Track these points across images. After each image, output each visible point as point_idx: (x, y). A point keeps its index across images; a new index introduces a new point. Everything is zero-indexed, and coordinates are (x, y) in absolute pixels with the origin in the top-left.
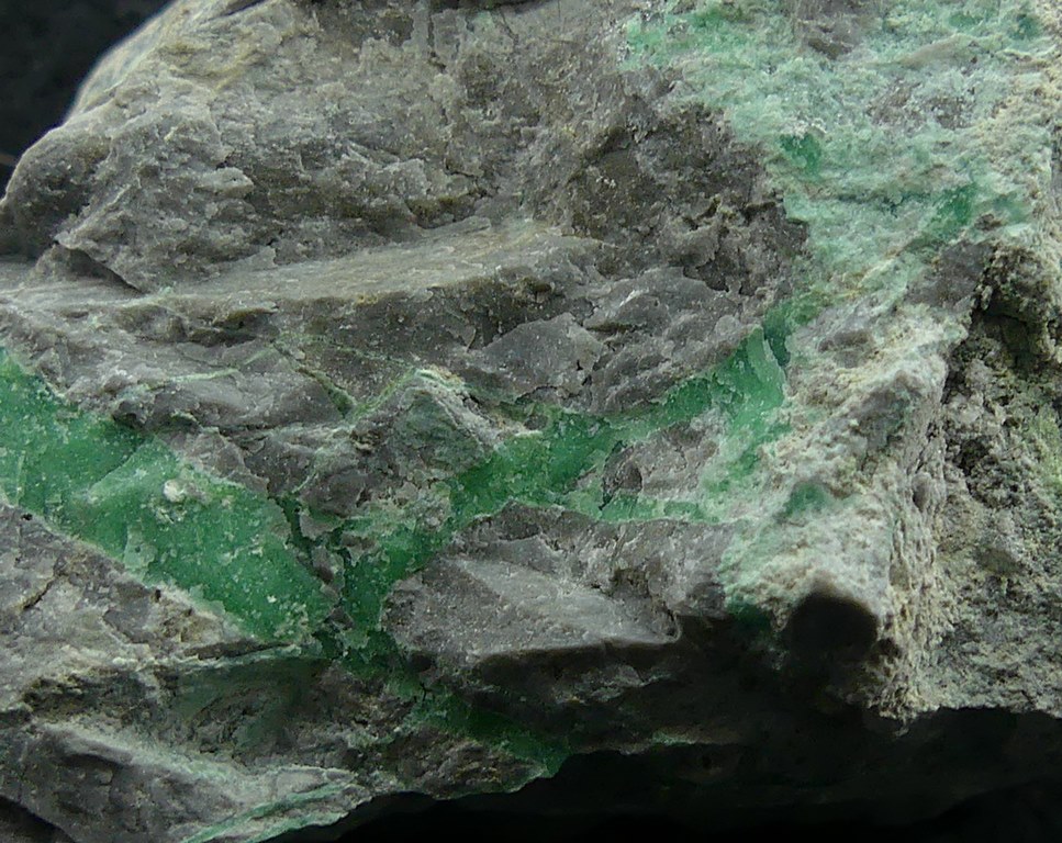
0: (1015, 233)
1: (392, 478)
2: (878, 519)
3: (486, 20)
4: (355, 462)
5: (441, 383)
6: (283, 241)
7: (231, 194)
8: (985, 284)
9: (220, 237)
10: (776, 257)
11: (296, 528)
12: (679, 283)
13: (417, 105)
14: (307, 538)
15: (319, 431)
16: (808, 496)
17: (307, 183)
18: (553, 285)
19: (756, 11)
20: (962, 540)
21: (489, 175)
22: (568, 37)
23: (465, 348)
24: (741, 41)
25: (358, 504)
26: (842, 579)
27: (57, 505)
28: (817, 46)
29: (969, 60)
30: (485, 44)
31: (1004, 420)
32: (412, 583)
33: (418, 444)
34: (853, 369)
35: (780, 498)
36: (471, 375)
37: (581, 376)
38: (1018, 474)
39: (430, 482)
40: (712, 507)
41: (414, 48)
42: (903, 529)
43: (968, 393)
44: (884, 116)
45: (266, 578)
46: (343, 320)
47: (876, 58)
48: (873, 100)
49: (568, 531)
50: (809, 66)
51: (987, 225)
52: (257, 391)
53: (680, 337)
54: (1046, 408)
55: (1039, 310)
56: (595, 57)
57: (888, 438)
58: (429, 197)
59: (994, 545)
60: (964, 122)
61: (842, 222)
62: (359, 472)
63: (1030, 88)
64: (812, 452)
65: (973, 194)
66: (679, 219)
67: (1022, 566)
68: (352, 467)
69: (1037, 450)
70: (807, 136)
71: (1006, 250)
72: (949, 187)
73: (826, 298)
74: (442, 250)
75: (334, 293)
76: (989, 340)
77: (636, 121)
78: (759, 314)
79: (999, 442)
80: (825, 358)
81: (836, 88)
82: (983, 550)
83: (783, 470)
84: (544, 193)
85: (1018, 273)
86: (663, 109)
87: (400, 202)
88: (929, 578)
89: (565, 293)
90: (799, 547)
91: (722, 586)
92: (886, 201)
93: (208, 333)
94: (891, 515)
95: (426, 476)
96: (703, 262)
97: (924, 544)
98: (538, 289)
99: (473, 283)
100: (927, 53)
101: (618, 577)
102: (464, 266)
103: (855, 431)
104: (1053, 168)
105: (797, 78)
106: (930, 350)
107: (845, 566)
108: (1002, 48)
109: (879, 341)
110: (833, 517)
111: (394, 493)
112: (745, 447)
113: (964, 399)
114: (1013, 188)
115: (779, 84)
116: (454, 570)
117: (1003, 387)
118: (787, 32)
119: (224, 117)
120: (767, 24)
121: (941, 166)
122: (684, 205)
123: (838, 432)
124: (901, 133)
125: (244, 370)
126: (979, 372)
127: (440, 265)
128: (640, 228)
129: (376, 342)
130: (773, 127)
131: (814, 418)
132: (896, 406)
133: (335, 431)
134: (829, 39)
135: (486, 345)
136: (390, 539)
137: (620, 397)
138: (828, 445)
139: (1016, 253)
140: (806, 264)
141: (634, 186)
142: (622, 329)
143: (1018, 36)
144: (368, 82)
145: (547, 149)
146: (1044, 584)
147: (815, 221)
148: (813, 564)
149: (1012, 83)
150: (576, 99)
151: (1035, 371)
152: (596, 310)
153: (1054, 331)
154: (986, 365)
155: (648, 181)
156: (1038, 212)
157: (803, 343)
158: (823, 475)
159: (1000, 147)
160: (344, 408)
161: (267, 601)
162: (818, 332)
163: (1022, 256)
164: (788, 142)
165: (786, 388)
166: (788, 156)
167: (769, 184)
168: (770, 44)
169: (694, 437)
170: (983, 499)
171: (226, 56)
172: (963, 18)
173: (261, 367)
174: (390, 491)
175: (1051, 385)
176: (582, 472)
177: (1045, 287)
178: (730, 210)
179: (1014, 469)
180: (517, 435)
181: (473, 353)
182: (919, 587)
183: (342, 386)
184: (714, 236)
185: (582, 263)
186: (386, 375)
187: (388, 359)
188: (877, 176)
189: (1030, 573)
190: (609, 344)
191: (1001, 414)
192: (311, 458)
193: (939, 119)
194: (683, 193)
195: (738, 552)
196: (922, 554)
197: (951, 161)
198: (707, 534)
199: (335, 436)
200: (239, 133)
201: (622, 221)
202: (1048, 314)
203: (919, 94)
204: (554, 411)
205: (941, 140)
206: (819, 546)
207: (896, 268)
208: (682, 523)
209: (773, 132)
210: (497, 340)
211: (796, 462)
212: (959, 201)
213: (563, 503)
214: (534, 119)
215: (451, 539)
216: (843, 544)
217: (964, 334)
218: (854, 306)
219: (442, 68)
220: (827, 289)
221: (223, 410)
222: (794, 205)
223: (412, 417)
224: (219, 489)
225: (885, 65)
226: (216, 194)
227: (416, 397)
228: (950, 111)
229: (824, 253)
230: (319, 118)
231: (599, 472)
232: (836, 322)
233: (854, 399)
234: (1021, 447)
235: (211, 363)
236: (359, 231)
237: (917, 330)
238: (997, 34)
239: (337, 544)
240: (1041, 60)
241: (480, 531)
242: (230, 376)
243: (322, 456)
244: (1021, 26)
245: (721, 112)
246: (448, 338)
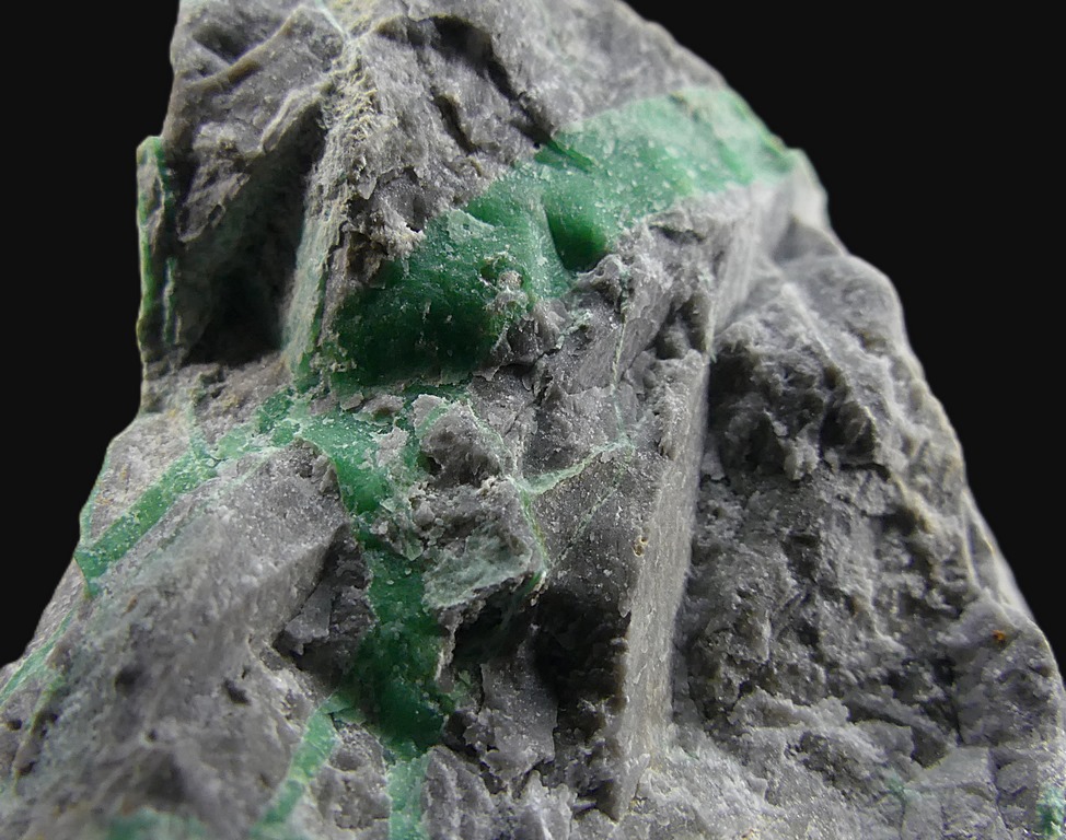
15: (520, 446)
27: (539, 174)
46: (627, 513)
74: (665, 650)
75: (657, 515)
93: (658, 379)
102: (642, 663)
127: (651, 637)
133: (515, 462)
152: (546, 789)
186: (555, 535)
187: (570, 545)
199: (509, 460)
235: (628, 372)
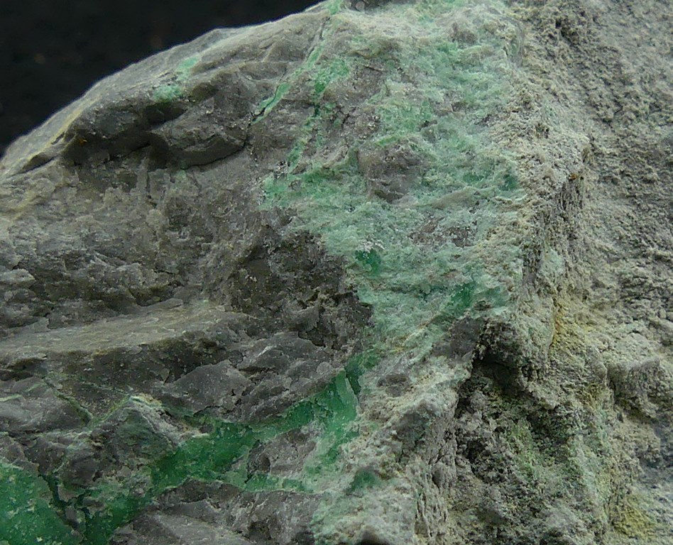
0: (499, 313)
1: (115, 463)
2: (408, 493)
3: (182, 176)
4: (92, 454)
5: (145, 404)
6: (54, 314)
7: (21, 285)
8: (481, 344)
9: (13, 312)
10: (354, 327)
11: (56, 495)
12: (295, 341)
13: (138, 229)
14: (62, 501)
15: (70, 435)
16: (365, 478)
17: (68, 278)
18: (218, 343)
19: (343, 173)
20: (468, 504)
21: (182, 273)
22: (231, 187)
23: (162, 382)
24: (334, 191)
25: (94, 480)
26: (382, 532)
28: (380, 195)
29: (473, 203)
30: (181, 191)
31: (495, 428)
32: (127, 529)
33: (131, 442)
34: (397, 398)
35: (349, 478)
36: (165, 399)
37: (234, 399)
38: (503, 462)
39: (138, 466)
40: (309, 483)
41: (137, 193)
42: (424, 499)
43: (472, 412)
44: (420, 238)
45: (36, 526)
46: (86, 365)
47: (417, 202)
48: (414, 228)
49: (225, 496)
50: (375, 207)
51: (482, 307)
52: (32, 409)
53: (295, 375)
54: (523, 420)
55: (515, 360)
56: (246, 201)
57: (416, 442)
58: (144, 287)
59: (487, 507)
60: (470, 242)
61: (393, 305)
62: (94, 460)
63: (511, 221)
64: (368, 451)
65: (473, 288)
66: (296, 302)
67: (506, 519)
68: (89, 457)
69: (516, 447)
70: (372, 251)
71: (493, 323)
72: (459, 284)
73: (382, 352)
74: (150, 320)
75: (81, 349)
76: (485, 378)
77: (268, 241)
78: (343, 362)
79: (492, 442)
80: (380, 390)
81: (391, 221)
82: (481, 510)
83: (351, 461)
84: (215, 284)
85: (501, 337)
86: (284, 234)
87: (126, 290)
88: (442, 530)
89: (226, 348)
90: (359, 510)
91: (313, 534)
92: (421, 292)
93: (5, 372)
94: (416, 490)
95: (136, 463)
96: (310, 329)
97: (439, 508)
98: (209, 345)
99: (168, 341)
100: (448, 199)
101: (253, 526)
102: (163, 330)
103: (395, 437)
104: (524, 271)
105: (367, 215)
106: (444, 387)
107: (385, 523)
108: (495, 196)
109: (414, 380)
110: (380, 492)
111: (116, 473)
112: (331, 445)
113: (469, 415)
114: (497, 284)
115: (356, 219)
116: (153, 521)
117: (495, 407)
118: (362, 185)
119: (18, 237)
120: (350, 181)
121: (455, 270)
122: (298, 293)
123: (384, 438)
124: (430, 249)
125: (26, 396)
126: (479, 398)
127: (148, 330)
128: (271, 307)
129: (106, 379)
130: (351, 246)
131: (374, 428)
132: (420, 422)
133: (80, 434)
134: (387, 190)
135: (176, 380)
136: (113, 501)
137: (258, 413)
138: (378, 447)
139: (499, 325)
140: (371, 331)
141: (267, 281)
142: (259, 370)
143: (504, 188)
144: (108, 215)
145: (217, 256)
146: (520, 531)
147: (376, 304)
148: (365, 522)
149: (500, 218)
150: (234, 227)
151: (516, 397)
152: (245, 358)
153: (526, 373)
154: (484, 393)
155: (275, 278)
156: (514, 299)
157: (369, 381)
158: (374, 466)
159: (491, 259)
160: (86, 420)
161: (36, 540)
162: (378, 374)
163: (503, 327)
164: (360, 255)
165: (358, 409)
166: (360, 264)
167: (348, 281)
168: (352, 193)
169: (303, 438)
170: (482, 477)
171: (20, 199)
172: (472, 176)
173: (36, 394)
174: (114, 471)
175: (525, 406)
176: (235, 459)
177: (518, 346)
178: (325, 297)
179: (501, 459)
180: (193, 436)
181: (168, 385)
182: (434, 536)
183: (84, 406)
184: (317, 313)
185: (236, 328)
186: (112, 399)
187: (114, 389)
188: (415, 276)
189: (512, 524)
190: (252, 379)
191: (493, 424)
192: (64, 451)
193: (454, 240)
194: (297, 286)
195: (323, 512)
196: (437, 514)
197: (460, 267)
198: (306, 501)
199: (80, 437)
200: (26, 247)
201: (261, 303)
202: (521, 362)
203: (442, 225)
204: (217, 421)
205: (455, 254)
206: (369, 510)
207: (426, 334)
208: (292, 493)
209: (351, 249)
210: (183, 377)
211: (359, 456)
212: (465, 292)
213: (223, 479)
214: (209, 238)
215: (151, 502)
216: (385, 510)
217: (468, 375)
218: (400, 358)
219: (155, 205)
220: (383, 347)
221: (11, 421)
222: (364, 294)
223: (127, 425)
224: (7, 471)
225: (423, 206)
226: (12, 285)
227: (130, 414)
228: (461, 236)
229: (381, 325)
230: (77, 238)
231: (245, 459)
232: (388, 369)
233: (395, 418)
234: (506, 445)
235: (5, 391)
236: (100, 308)
237: (437, 373)
238: (492, 187)
239: (81, 505)
240: (517, 203)
241: (170, 497)
242: (17, 399)
243: (71, 450)
244: (506, 182)
245: (319, 236)
246: (151, 376)
